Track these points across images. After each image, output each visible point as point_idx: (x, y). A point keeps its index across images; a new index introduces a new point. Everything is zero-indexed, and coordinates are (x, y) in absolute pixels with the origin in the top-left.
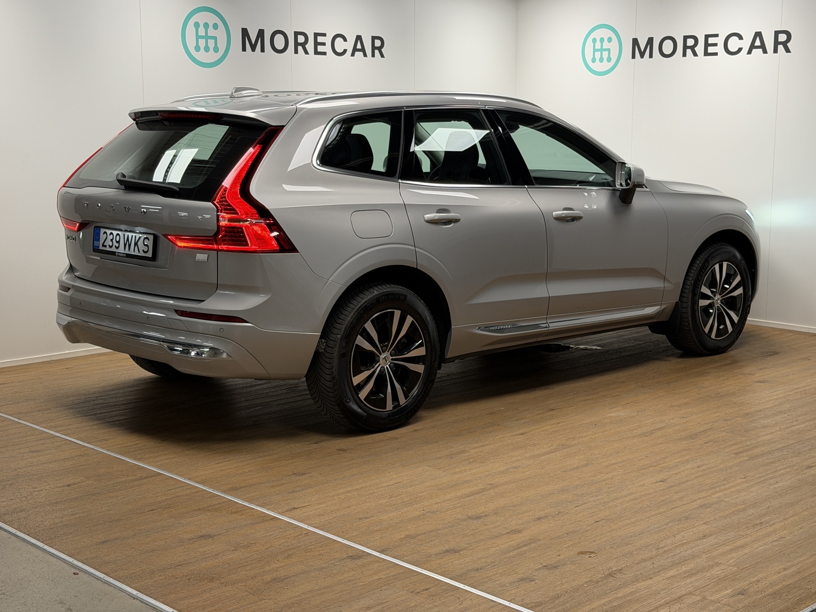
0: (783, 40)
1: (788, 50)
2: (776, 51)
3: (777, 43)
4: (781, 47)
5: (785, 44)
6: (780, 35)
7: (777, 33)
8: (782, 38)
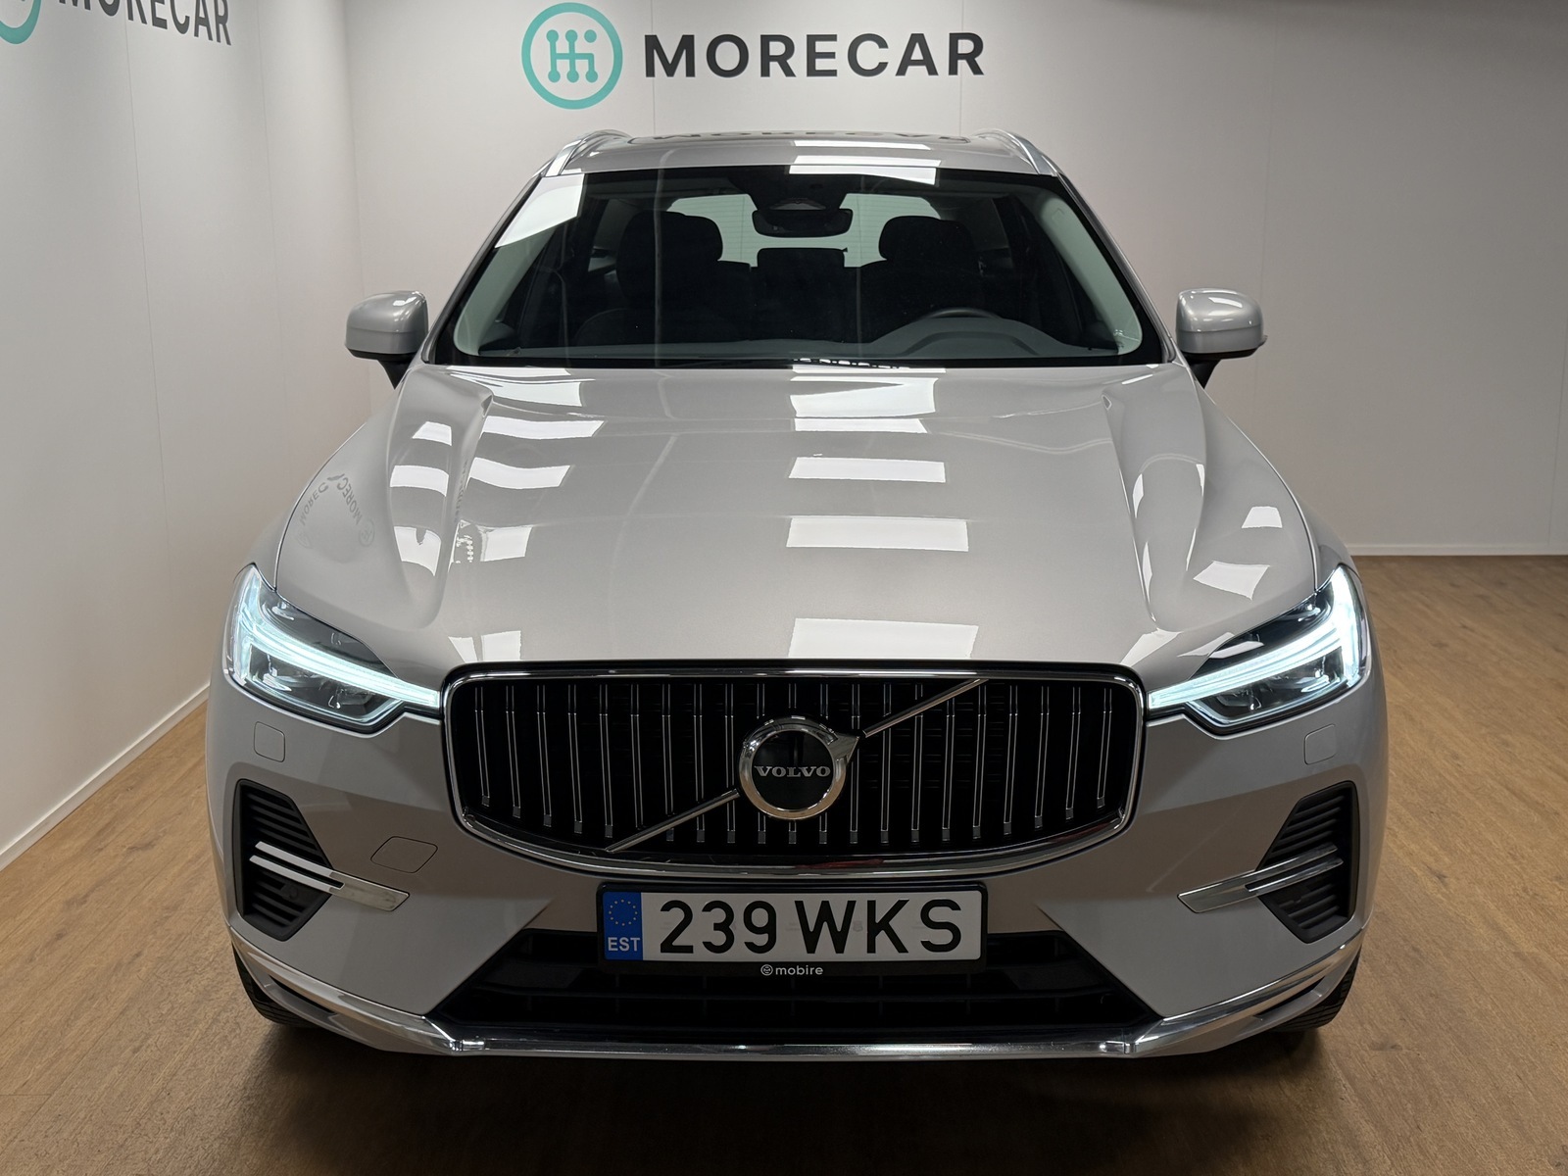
0: (967, 52)
1: (976, 70)
2: (953, 70)
3: (954, 57)
4: (963, 64)
5: (970, 58)
6: (960, 41)
7: (954, 38)
8: (966, 47)
